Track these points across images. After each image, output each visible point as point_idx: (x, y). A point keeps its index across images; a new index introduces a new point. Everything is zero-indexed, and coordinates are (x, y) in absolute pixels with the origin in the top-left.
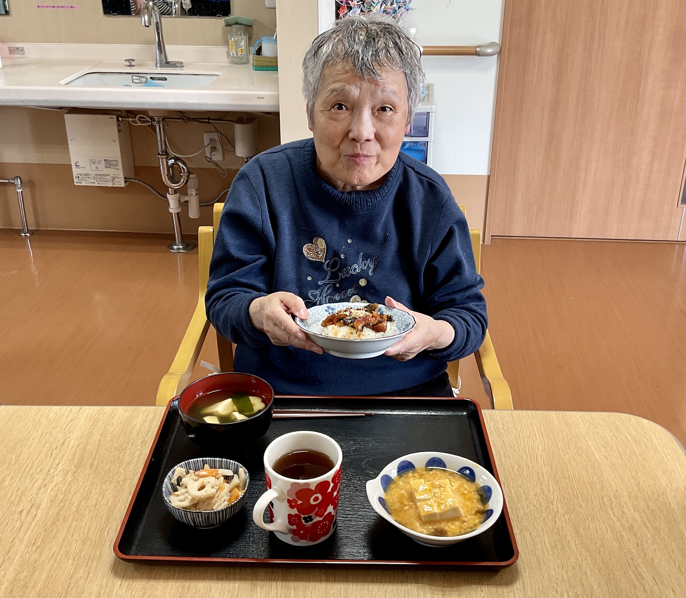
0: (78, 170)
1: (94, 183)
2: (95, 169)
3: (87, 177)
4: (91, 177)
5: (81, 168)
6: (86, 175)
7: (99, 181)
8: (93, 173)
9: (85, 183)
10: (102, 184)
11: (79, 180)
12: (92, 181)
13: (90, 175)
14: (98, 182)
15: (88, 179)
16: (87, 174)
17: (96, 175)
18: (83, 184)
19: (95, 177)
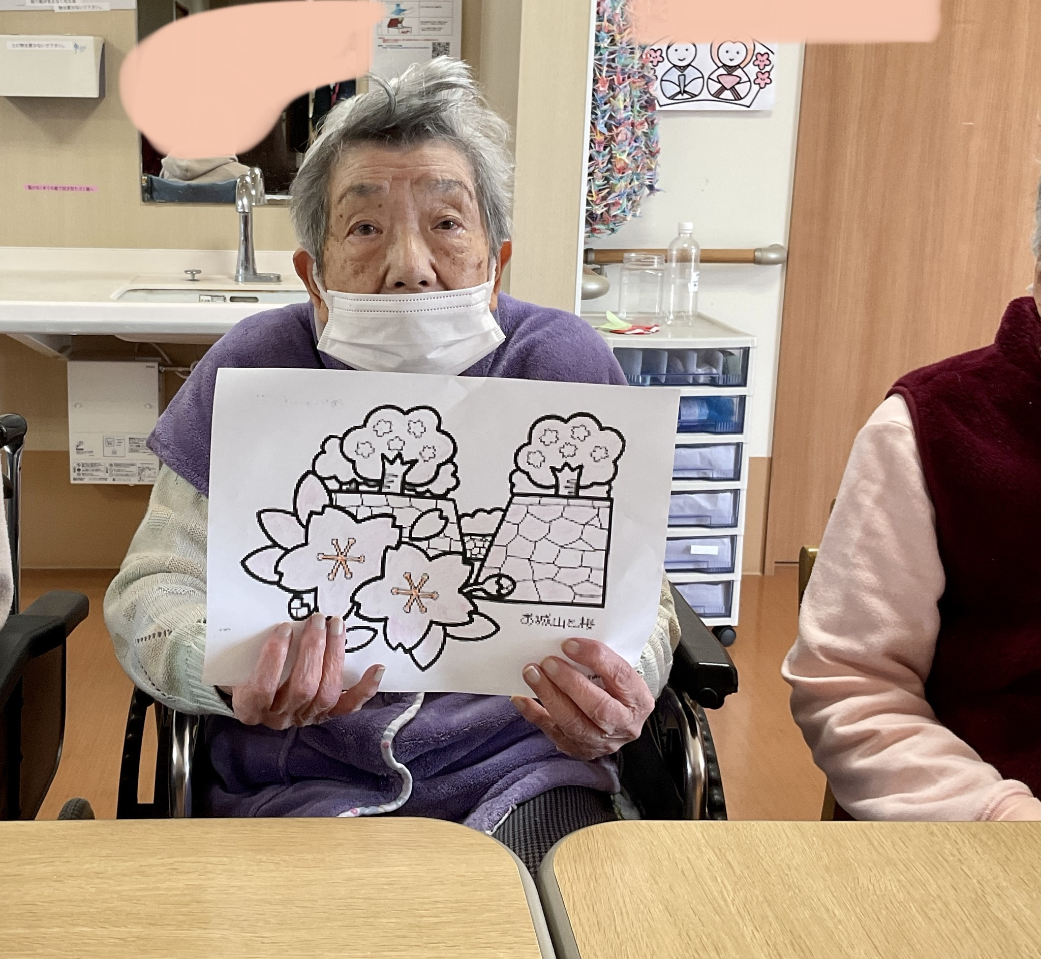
0: (80, 456)
1: (106, 479)
2: (111, 455)
3: (95, 468)
4: (102, 468)
5: (86, 452)
6: (92, 465)
7: (117, 475)
8: (106, 462)
9: (90, 479)
10: (120, 480)
11: (79, 474)
12: (102, 475)
13: (99, 465)
14: (114, 477)
15: (95, 473)
16: (95, 464)
17: (111, 465)
18: (87, 481)
19: (109, 467)
